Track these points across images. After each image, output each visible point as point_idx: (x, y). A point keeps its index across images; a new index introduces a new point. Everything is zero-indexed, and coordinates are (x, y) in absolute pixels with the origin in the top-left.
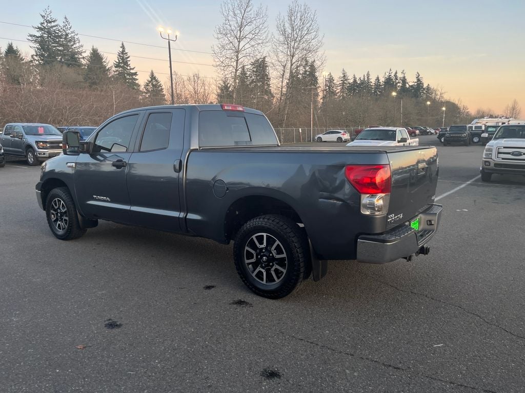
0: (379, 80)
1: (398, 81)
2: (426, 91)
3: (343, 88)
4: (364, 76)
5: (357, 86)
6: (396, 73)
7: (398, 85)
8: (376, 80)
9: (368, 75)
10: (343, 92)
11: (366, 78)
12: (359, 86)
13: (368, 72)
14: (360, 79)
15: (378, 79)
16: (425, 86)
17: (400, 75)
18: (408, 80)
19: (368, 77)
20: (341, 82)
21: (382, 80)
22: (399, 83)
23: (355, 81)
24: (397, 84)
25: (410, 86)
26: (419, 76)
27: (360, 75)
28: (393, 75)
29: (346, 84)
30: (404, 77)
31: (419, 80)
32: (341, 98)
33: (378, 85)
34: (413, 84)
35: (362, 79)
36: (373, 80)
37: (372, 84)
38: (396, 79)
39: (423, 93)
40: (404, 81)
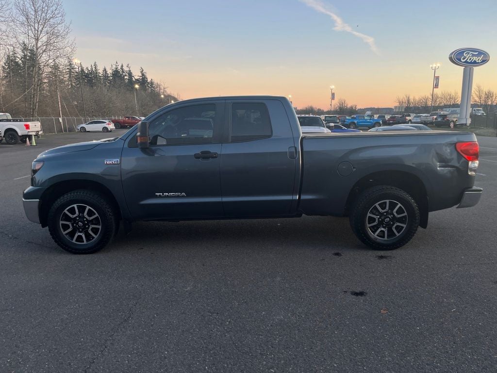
0: (106, 72)
1: (124, 74)
2: (151, 85)
3: (70, 77)
4: (91, 66)
5: (86, 76)
6: (122, 66)
7: (126, 77)
8: (103, 71)
9: (95, 65)
10: (71, 81)
11: (94, 68)
12: (87, 76)
13: (95, 63)
14: (87, 68)
15: (105, 70)
16: (149, 80)
17: (126, 69)
18: (134, 74)
19: (95, 68)
20: (68, 70)
21: (109, 72)
22: (125, 75)
23: (82, 70)
24: (124, 77)
25: (135, 79)
26: (143, 71)
27: (87, 66)
28: (119, 67)
29: (73, 72)
30: (130, 71)
31: (143, 75)
32: (70, 87)
33: (106, 76)
34: (139, 77)
35: (89, 69)
36: (101, 71)
37: (100, 75)
38: (123, 72)
39: (149, 87)
40: (130, 74)
